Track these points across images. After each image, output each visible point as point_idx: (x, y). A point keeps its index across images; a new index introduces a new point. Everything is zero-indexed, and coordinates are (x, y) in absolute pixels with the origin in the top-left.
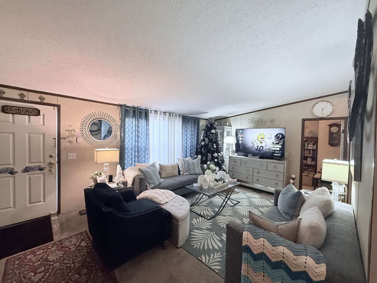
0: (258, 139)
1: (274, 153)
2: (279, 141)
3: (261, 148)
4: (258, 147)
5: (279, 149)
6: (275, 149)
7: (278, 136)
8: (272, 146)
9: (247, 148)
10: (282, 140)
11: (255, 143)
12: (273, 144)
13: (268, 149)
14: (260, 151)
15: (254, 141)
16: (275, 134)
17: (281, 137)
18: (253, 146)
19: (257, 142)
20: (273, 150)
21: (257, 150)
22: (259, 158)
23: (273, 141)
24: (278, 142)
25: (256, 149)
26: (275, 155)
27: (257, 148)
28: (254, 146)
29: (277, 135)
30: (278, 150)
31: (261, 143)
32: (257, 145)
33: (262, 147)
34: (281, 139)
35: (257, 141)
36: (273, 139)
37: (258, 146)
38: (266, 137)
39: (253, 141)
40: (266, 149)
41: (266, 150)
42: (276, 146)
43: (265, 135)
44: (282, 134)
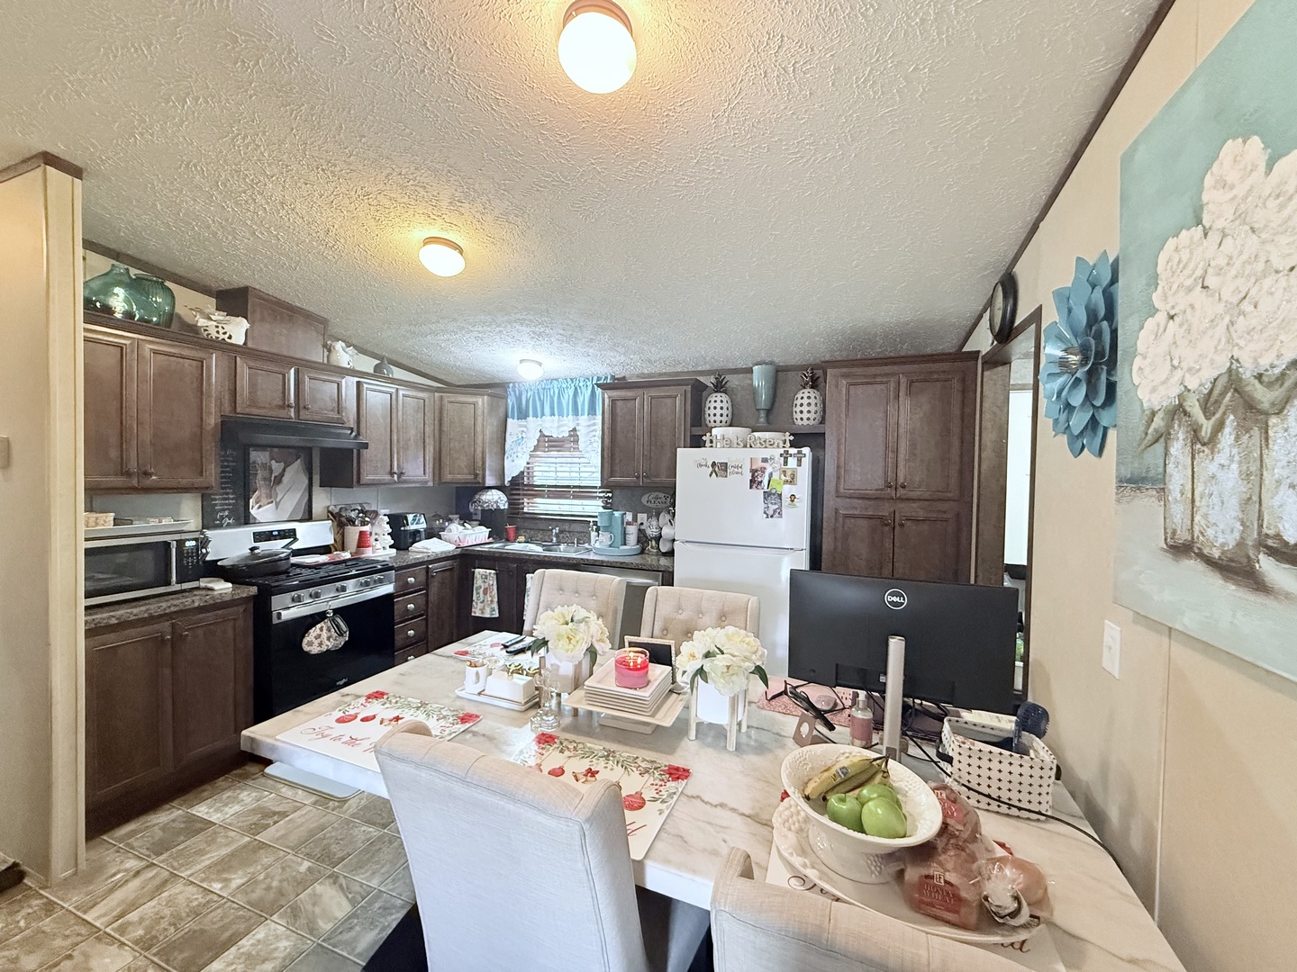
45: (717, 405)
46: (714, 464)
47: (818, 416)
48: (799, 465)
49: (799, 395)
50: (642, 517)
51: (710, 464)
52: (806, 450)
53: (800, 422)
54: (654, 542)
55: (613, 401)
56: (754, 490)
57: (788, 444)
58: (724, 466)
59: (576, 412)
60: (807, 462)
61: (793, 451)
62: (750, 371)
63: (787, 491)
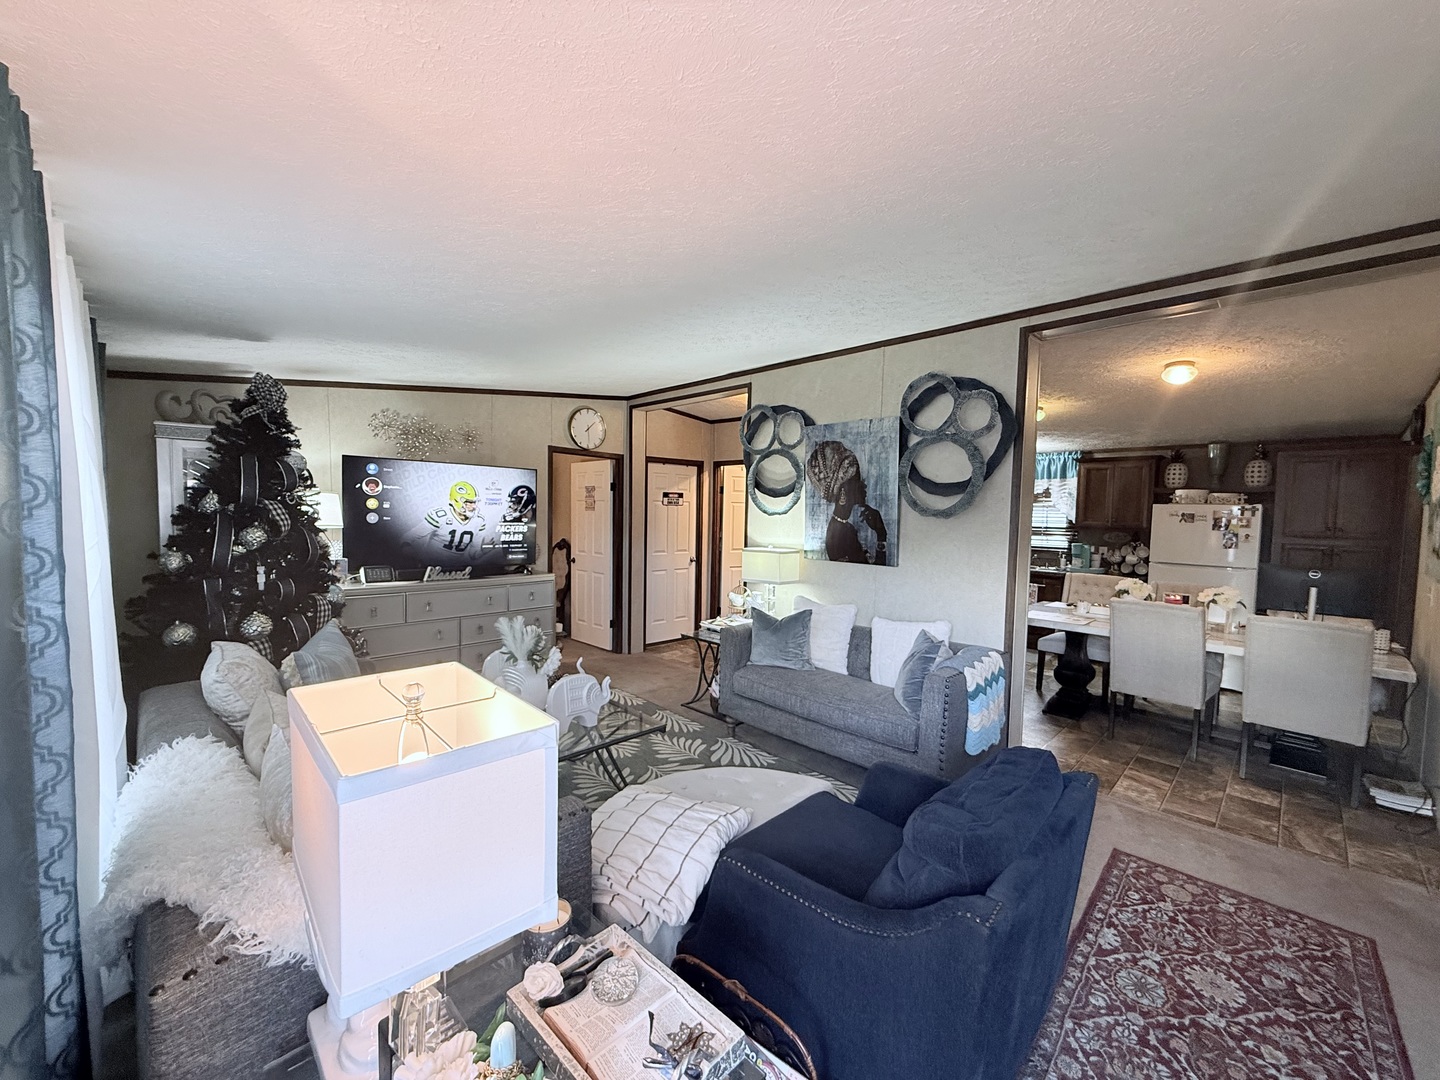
0: (453, 503)
1: (506, 551)
2: (520, 512)
3: (467, 538)
4: (453, 537)
5: (520, 537)
6: (512, 538)
7: (519, 494)
8: (504, 529)
9: (408, 544)
10: (530, 507)
11: (442, 521)
12: (505, 521)
13: (487, 540)
14: (463, 550)
15: (440, 514)
16: (510, 490)
17: (525, 498)
18: (434, 534)
19: (449, 515)
20: (504, 543)
21: (449, 546)
22: (470, 578)
23: (505, 513)
24: (517, 514)
25: (445, 546)
26: (510, 557)
27: (452, 541)
28: (440, 532)
29: (515, 491)
30: (517, 542)
31: (467, 518)
32: (451, 528)
33: (469, 536)
34: (525, 506)
35: (448, 512)
36: (505, 507)
37: (453, 533)
38: (483, 496)
39: (434, 513)
40: (483, 540)
41: (483, 544)
42: (512, 529)
43: (477, 488)
44: (528, 488)
45: (1176, 473)
46: (1183, 515)
47: (1268, 480)
48: (1253, 515)
49: (1250, 465)
50: (1104, 549)
51: (1180, 514)
52: (1259, 506)
53: (1251, 484)
54: (1116, 567)
55: (1089, 471)
56: (1215, 532)
57: (1243, 501)
58: (1192, 517)
59: (1049, 477)
60: (1259, 514)
61: (1247, 506)
62: (1206, 446)
63: (1242, 533)
